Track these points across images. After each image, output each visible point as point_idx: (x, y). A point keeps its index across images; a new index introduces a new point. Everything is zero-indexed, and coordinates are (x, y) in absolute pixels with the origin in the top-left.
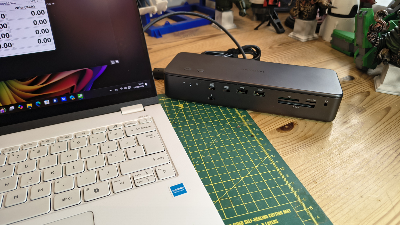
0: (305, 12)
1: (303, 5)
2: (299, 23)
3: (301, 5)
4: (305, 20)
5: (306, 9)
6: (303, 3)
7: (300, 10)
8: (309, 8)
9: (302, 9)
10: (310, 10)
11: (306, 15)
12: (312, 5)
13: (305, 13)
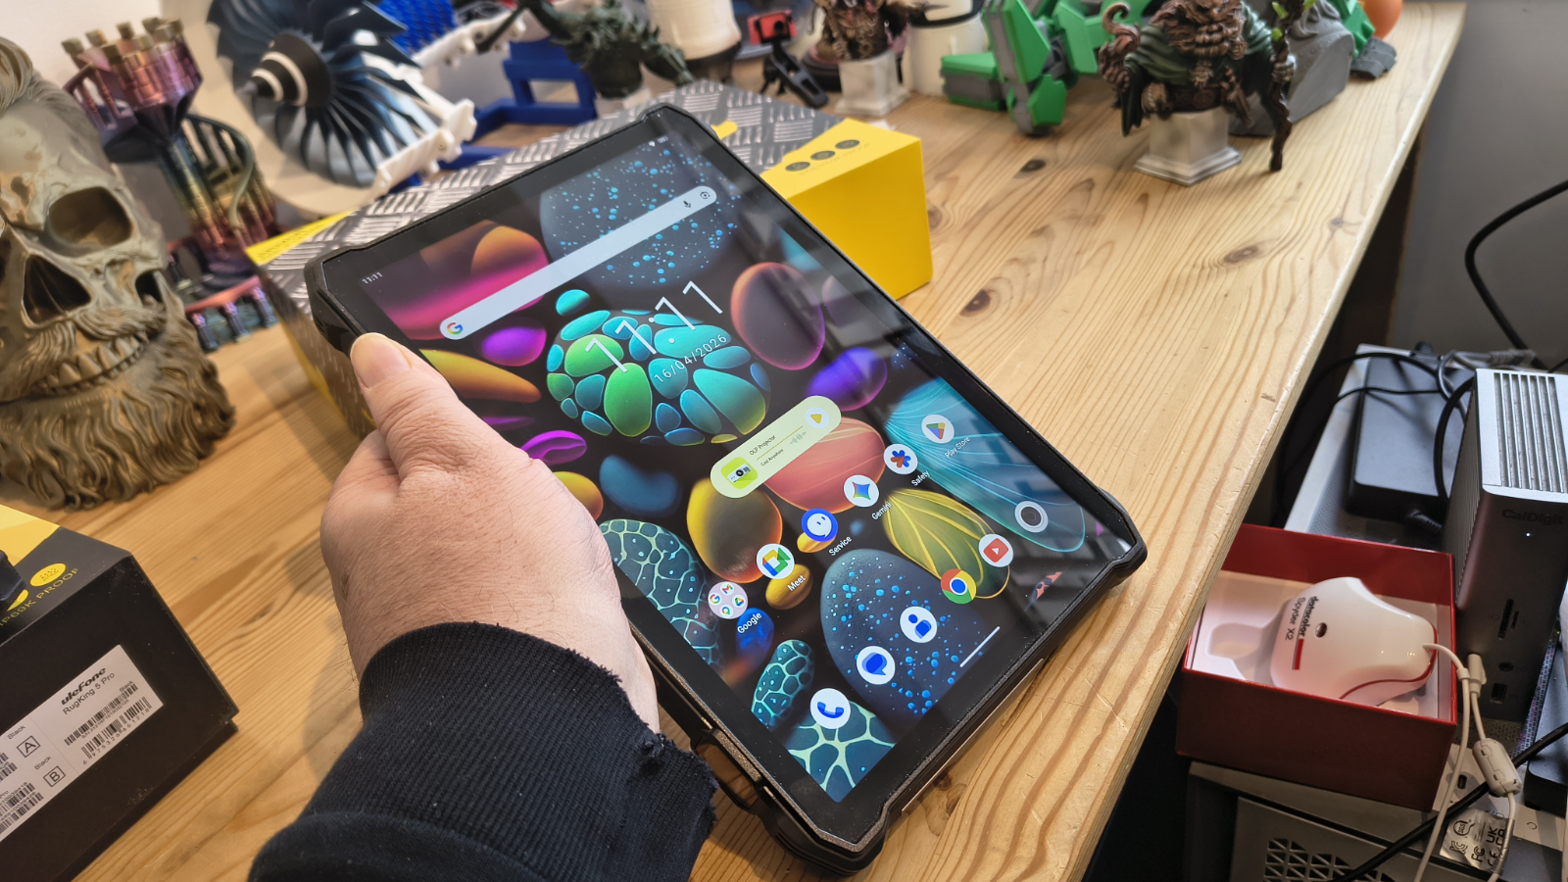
0: (861, 39)
1: (849, 22)
2: (852, 73)
3: (844, 24)
4: (868, 57)
5: (862, 32)
6: (850, 16)
7: (845, 36)
8: (866, 26)
9: (851, 34)
10: (871, 31)
11: (866, 47)
12: (870, 16)
13: (863, 42)
